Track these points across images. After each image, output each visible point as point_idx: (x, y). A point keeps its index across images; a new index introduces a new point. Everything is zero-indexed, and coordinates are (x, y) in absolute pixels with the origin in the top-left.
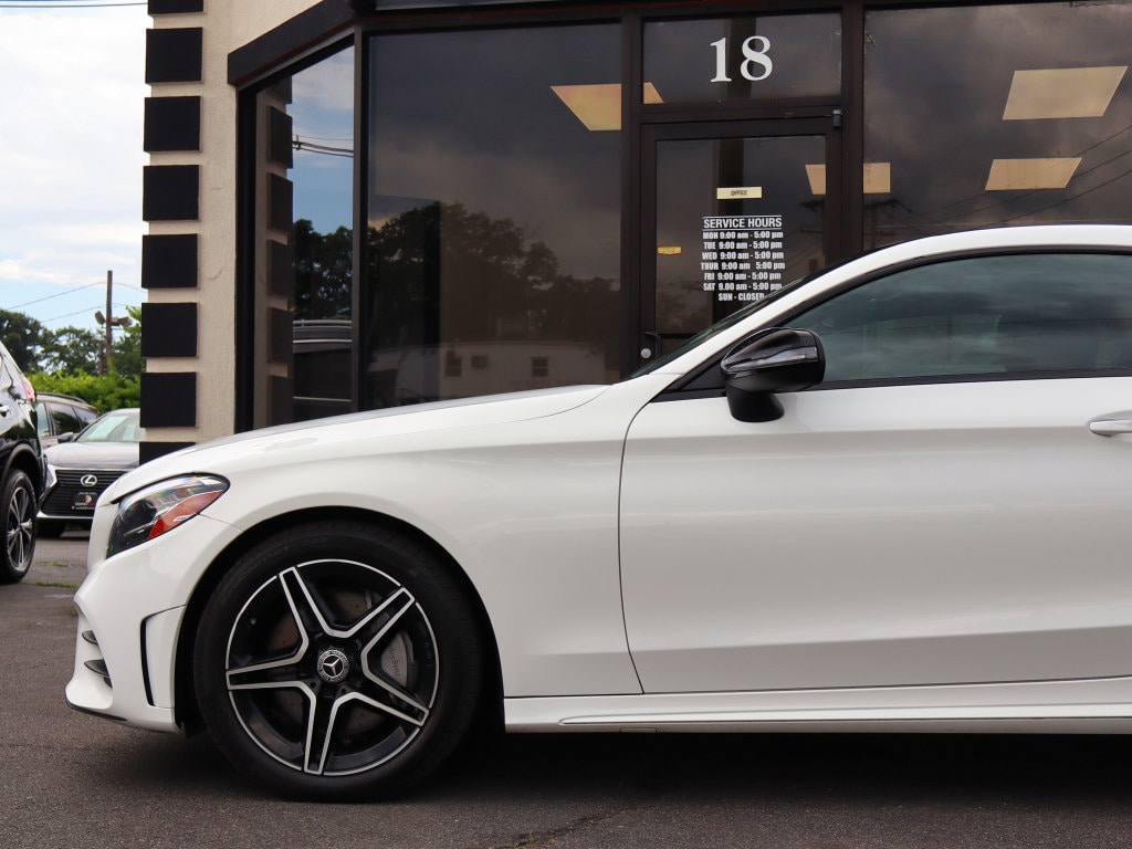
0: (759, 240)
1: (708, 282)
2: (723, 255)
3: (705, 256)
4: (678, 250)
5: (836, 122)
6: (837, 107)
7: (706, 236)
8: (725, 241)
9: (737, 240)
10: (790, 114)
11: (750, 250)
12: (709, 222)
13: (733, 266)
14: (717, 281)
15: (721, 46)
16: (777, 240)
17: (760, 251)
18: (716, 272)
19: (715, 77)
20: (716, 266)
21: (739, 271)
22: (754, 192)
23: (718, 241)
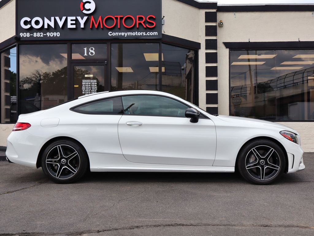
0: (92, 84)
1: (83, 92)
2: (86, 87)
3: (83, 87)
4: (78, 86)
5: (106, 64)
6: (106, 61)
7: (83, 83)
8: (86, 84)
9: (88, 84)
10: (97, 62)
11: (91, 86)
12: (83, 81)
13: (88, 89)
14: (85, 92)
15: (85, 49)
16: (96, 84)
17: (93, 86)
18: (85, 90)
19: (84, 54)
20: (85, 89)
21: (89, 90)
22: (92, 76)
23: (85, 84)
